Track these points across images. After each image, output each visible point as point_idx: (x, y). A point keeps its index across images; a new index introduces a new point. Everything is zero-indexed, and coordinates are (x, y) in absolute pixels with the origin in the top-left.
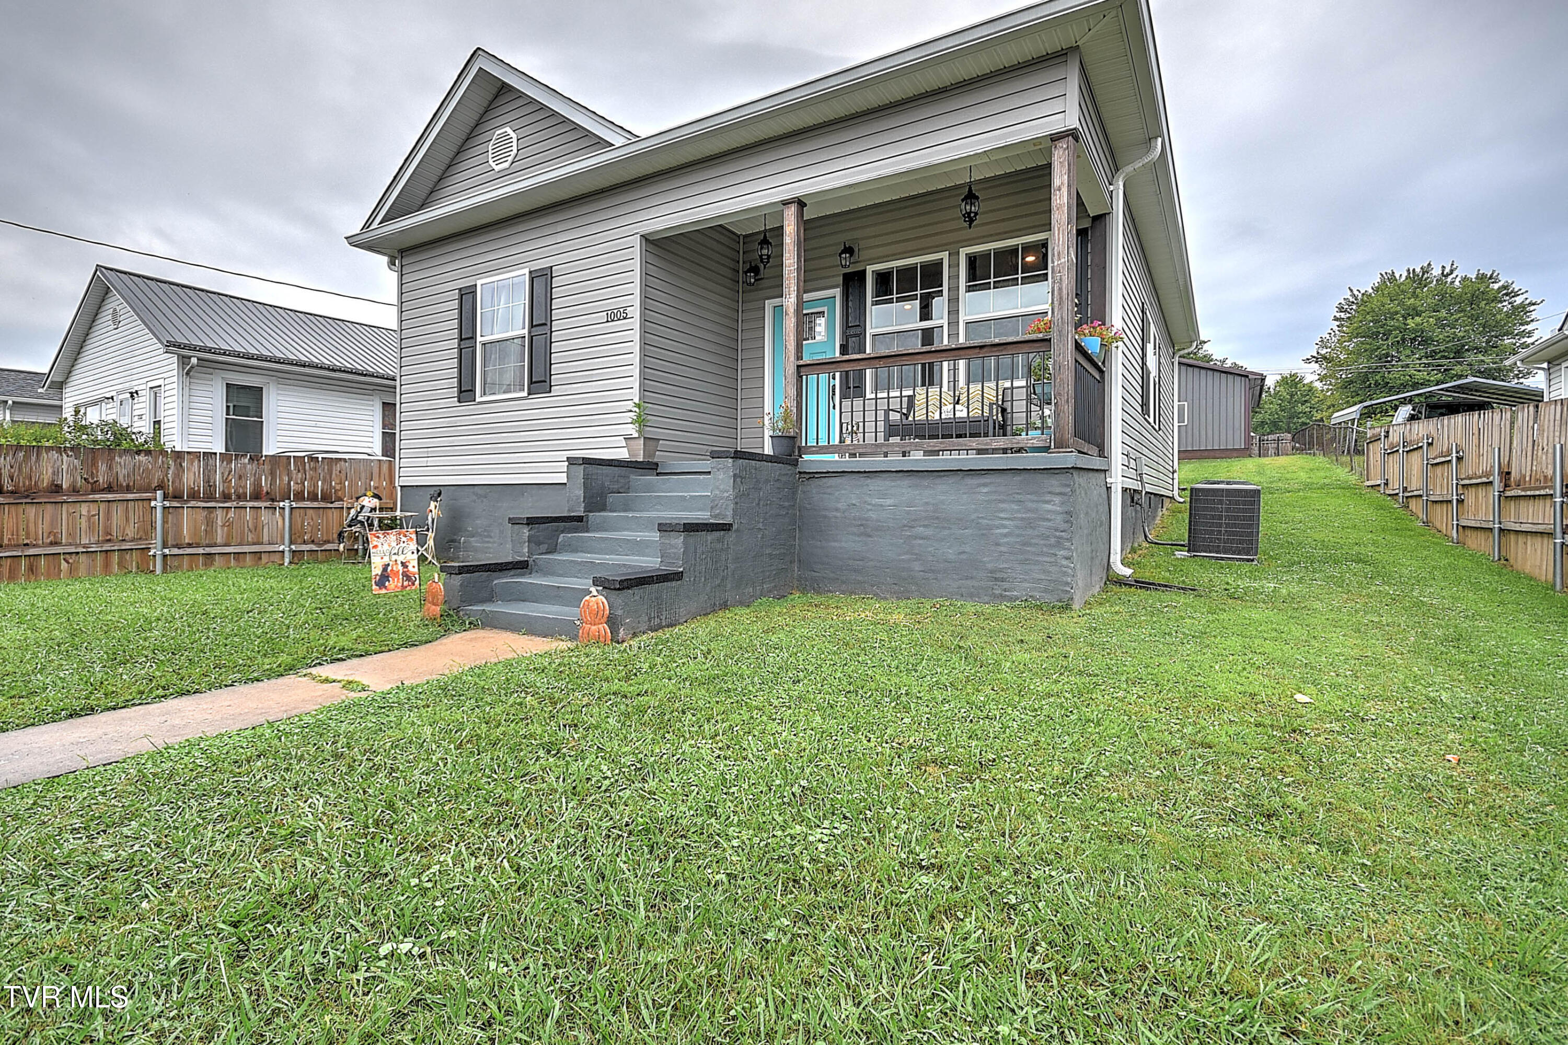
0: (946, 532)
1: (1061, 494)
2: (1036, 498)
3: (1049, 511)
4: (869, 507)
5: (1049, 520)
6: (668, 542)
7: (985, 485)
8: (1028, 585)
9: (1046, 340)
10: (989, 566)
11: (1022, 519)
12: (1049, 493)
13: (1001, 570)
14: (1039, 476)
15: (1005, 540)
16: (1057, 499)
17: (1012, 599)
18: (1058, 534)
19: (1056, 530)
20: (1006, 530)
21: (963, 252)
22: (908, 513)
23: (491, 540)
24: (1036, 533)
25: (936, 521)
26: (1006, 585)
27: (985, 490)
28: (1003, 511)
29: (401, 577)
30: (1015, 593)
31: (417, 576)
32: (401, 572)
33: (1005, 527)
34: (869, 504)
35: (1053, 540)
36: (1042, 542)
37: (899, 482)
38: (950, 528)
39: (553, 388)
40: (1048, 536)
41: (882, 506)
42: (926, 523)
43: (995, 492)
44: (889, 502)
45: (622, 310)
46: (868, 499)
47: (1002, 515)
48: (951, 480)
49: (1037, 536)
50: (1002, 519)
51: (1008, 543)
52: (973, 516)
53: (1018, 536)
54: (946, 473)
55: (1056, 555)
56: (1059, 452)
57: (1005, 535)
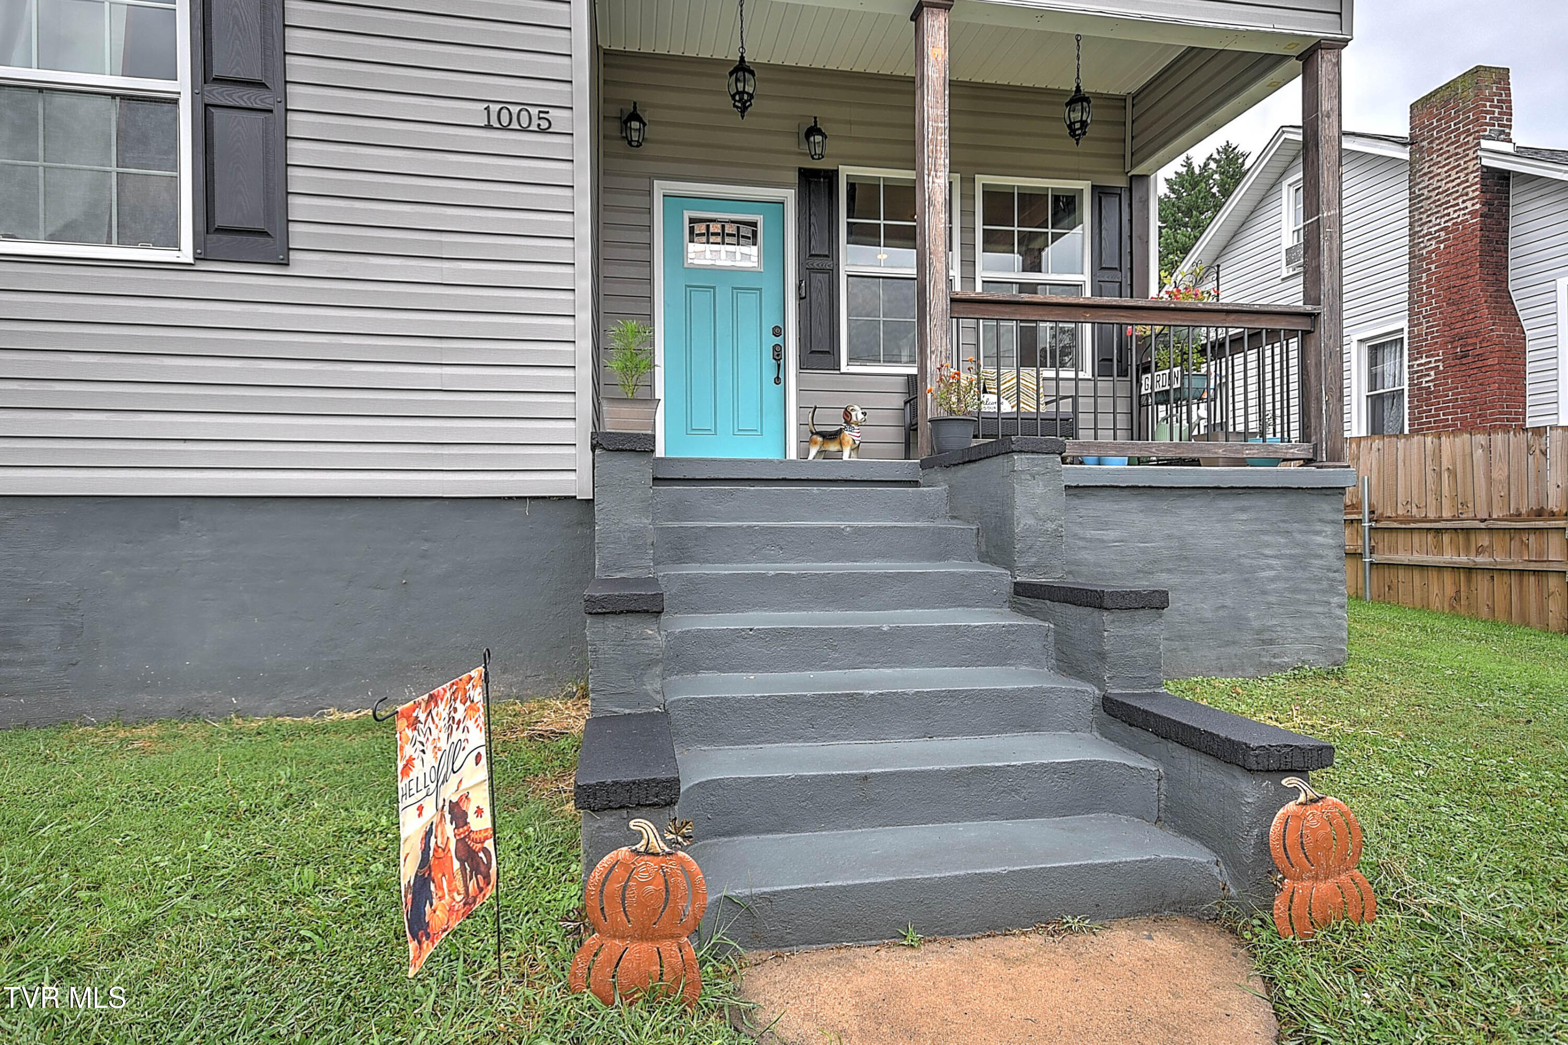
0: (1198, 579)
1: (1333, 522)
2: (1304, 528)
3: (1320, 545)
4: (1081, 544)
5: (1321, 557)
7: (1243, 510)
8: (1300, 646)
9: (1313, 314)
10: (1256, 624)
11: (1291, 557)
12: (1320, 520)
13: (1269, 629)
14: (1307, 499)
15: (1273, 586)
16: (1329, 529)
17: (1282, 668)
18: (1331, 575)
19: (1329, 570)
20: (1273, 573)
22: (1144, 551)
24: (1307, 575)
25: (1185, 563)
26: (1276, 649)
27: (1244, 516)
28: (1268, 545)
30: (1286, 660)
33: (1271, 568)
34: (1081, 539)
35: (1325, 584)
36: (1314, 587)
37: (1124, 505)
38: (1202, 573)
39: (293, 255)
40: (1321, 579)
41: (1103, 541)
42: (1170, 566)
43: (1256, 519)
44: (1112, 534)
45: (534, 110)
46: (1080, 532)
47: (1267, 552)
48: (1199, 501)
49: (1309, 579)
50: (1267, 556)
51: (1275, 591)
52: (1234, 554)
53: (1287, 580)
54: (1192, 492)
55: (1329, 603)
56: (1336, 467)
57: (1272, 580)
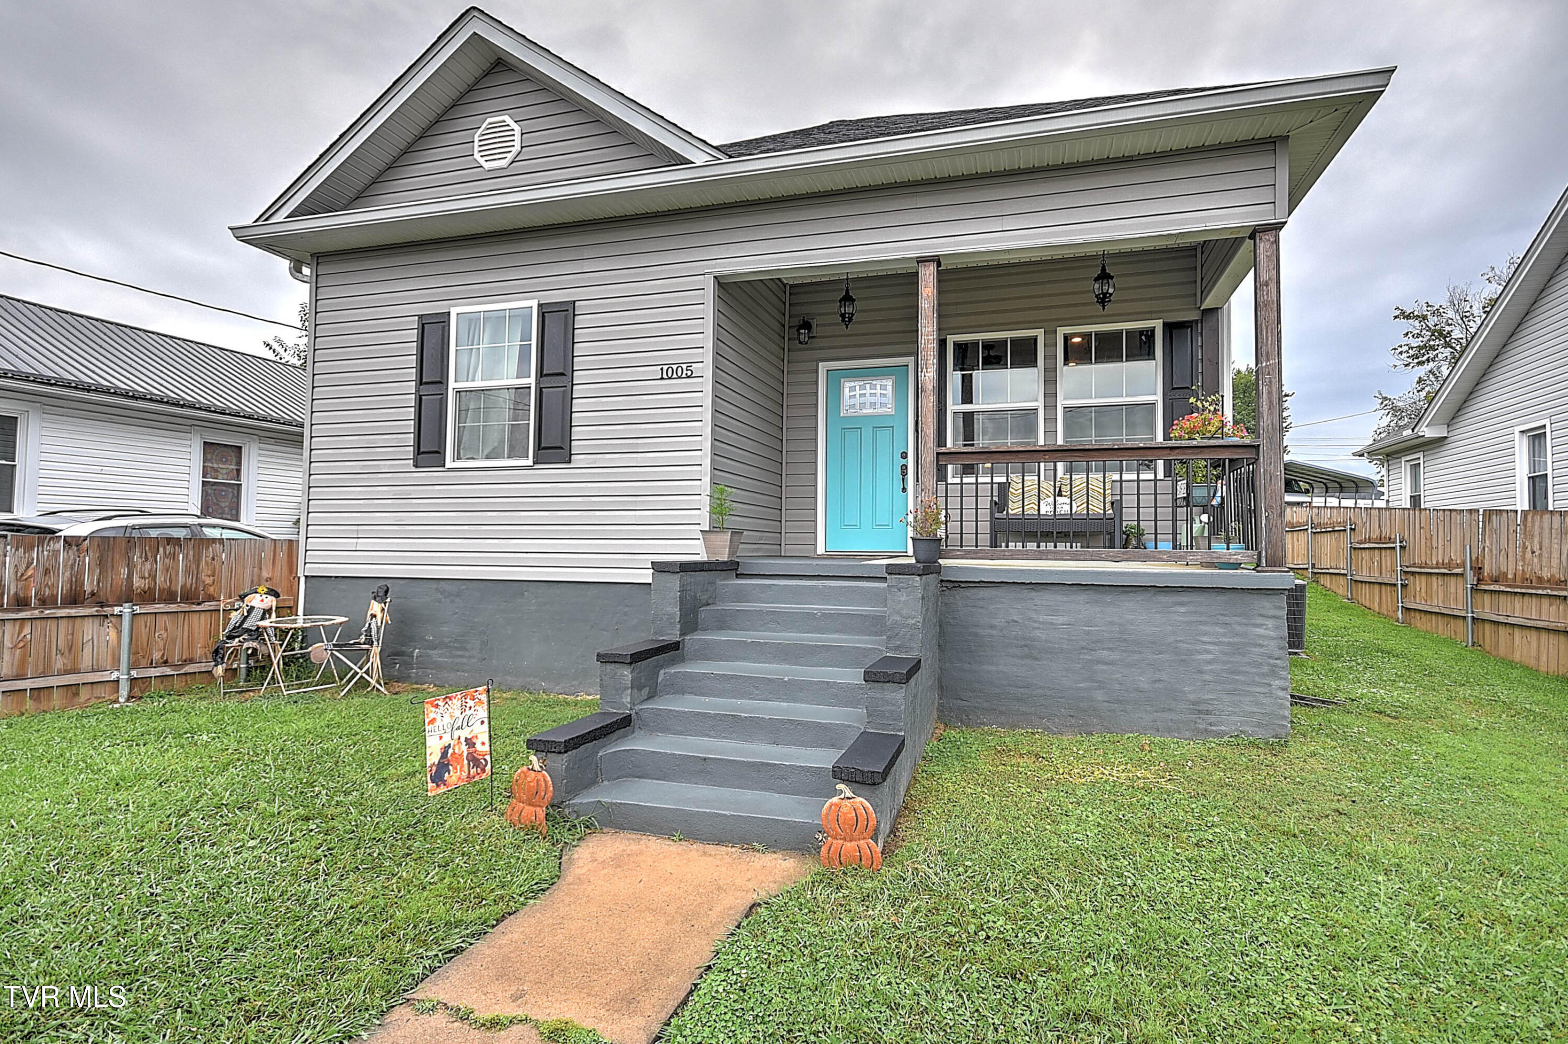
0: (1136, 657)
1: (1274, 617)
2: (1244, 621)
3: (1260, 636)
4: (1036, 625)
5: (1261, 646)
6: (878, 695)
7: (1182, 604)
8: (1238, 719)
10: (1192, 697)
11: (1228, 644)
12: (1261, 615)
13: (1205, 702)
14: (1248, 598)
15: (1210, 667)
16: (1270, 623)
17: (1220, 735)
18: (1272, 661)
19: (1270, 657)
20: (1211, 656)
21: (1061, 331)
22: (1088, 633)
23: (467, 654)
24: (1246, 660)
25: (1124, 644)
26: (1212, 719)
27: (1183, 609)
28: (1206, 634)
29: (466, 762)
30: (1223, 728)
31: (488, 758)
32: (465, 754)
33: (1209, 652)
34: (1035, 621)
35: (1265, 669)
36: (1254, 670)
37: (1073, 597)
38: (1140, 653)
39: (573, 457)
40: (1261, 664)
41: (1052, 624)
42: (1111, 645)
43: (1195, 612)
44: (1061, 619)
45: (684, 366)
46: (1034, 616)
47: (1205, 639)
48: (1140, 597)
49: (1249, 663)
50: (1204, 643)
51: (1212, 671)
52: (1171, 639)
53: (1225, 663)
54: (1134, 589)
55: (1270, 685)
56: (1274, 571)
57: (1209, 662)
